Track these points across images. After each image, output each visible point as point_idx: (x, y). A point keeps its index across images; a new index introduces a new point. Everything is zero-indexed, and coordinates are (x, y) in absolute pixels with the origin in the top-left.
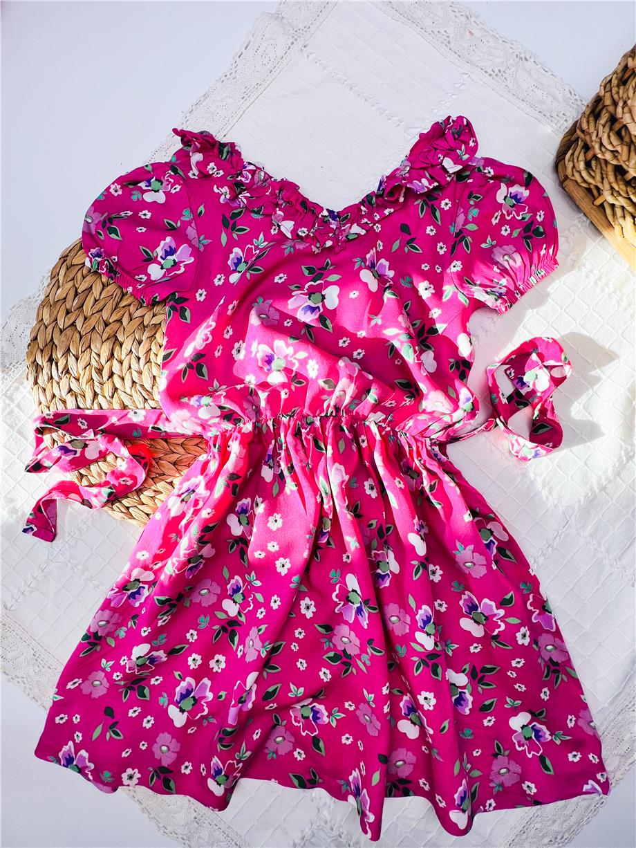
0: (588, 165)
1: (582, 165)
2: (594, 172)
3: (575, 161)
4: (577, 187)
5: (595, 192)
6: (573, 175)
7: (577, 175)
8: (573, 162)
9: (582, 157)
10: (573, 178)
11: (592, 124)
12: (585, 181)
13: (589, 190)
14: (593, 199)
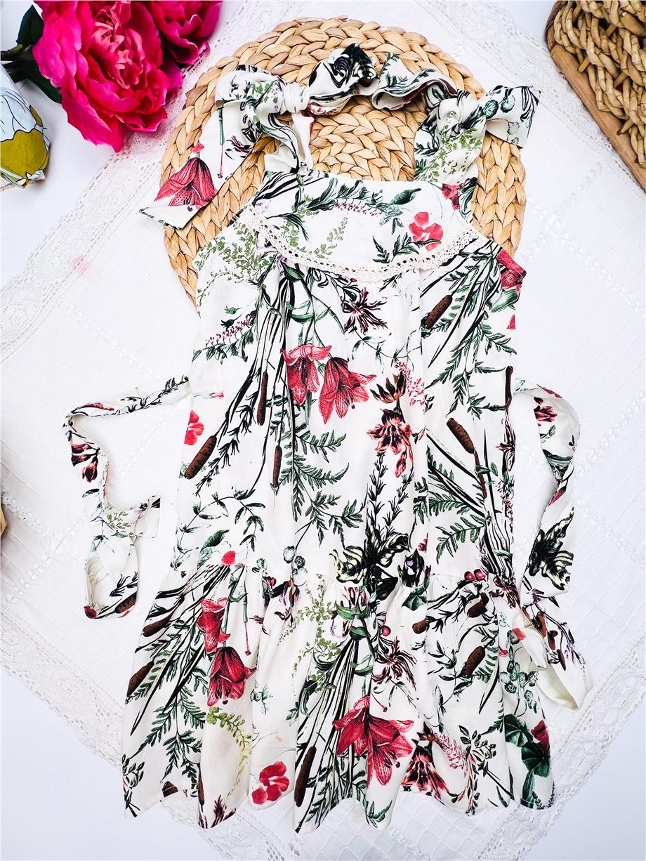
0: (575, 25)
1: (569, 24)
2: (580, 31)
3: (563, 21)
4: (564, 53)
5: (580, 57)
6: (561, 38)
7: (564, 37)
8: (561, 23)
9: (570, 16)
10: (560, 42)
12: (571, 44)
13: (575, 56)
14: (578, 66)
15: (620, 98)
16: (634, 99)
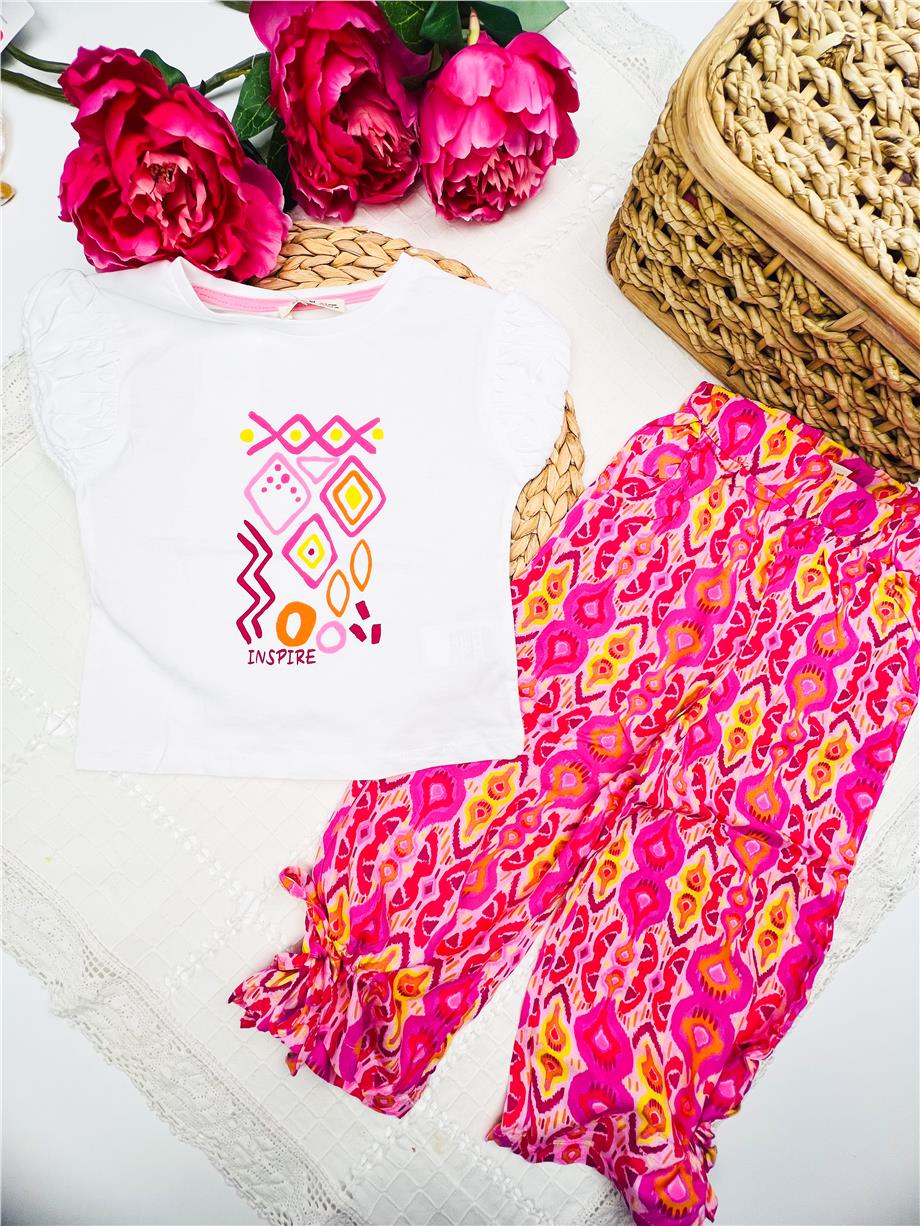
0: (642, 264)
1: (635, 268)
2: (651, 274)
3: (627, 262)
4: (637, 292)
6: (629, 278)
7: (632, 277)
8: (624, 262)
9: (633, 258)
10: (629, 281)
11: (634, 219)
12: (643, 284)
13: (651, 295)
14: (657, 304)
15: (720, 342)
16: (737, 346)
